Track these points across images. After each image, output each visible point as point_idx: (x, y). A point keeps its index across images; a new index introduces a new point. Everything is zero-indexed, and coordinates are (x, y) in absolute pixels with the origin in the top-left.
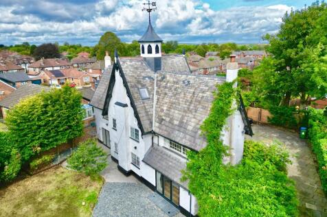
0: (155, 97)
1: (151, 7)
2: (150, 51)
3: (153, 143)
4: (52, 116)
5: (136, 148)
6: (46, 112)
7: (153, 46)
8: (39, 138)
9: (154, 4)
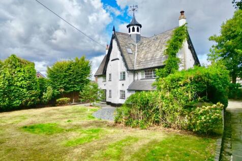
0: (136, 54)
1: (135, 8)
2: (133, 30)
3: (134, 80)
4: (73, 71)
5: (123, 85)
6: (69, 69)
7: (136, 27)
8: (65, 83)
9: (137, 6)
